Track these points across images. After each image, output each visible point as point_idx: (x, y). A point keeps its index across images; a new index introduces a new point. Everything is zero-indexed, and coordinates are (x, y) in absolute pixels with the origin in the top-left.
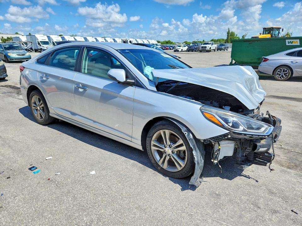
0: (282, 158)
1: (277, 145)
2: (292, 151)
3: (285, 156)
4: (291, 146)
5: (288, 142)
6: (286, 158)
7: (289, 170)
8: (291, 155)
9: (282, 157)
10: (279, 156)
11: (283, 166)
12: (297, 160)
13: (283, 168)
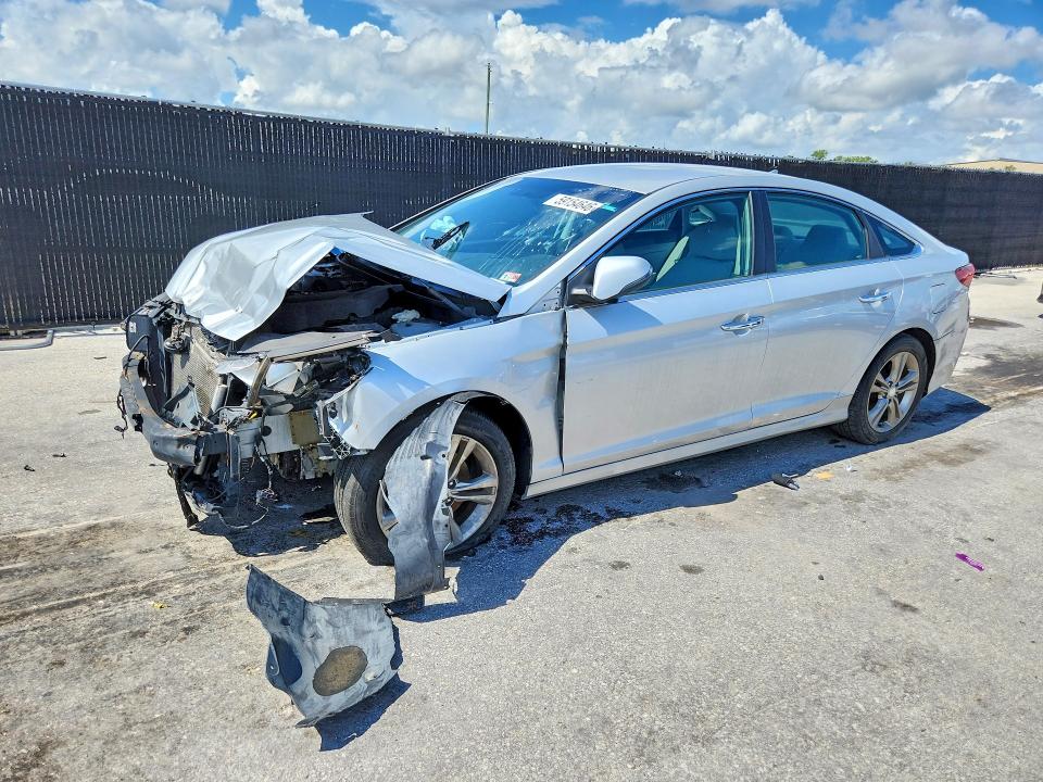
0: (129, 547)
1: (176, 598)
2: (103, 597)
3: (120, 559)
4: (113, 628)
5: (138, 649)
6: (112, 555)
7: (92, 522)
8: (101, 576)
9: (127, 553)
10: (140, 552)
11: (113, 525)
12: (75, 566)
13: (111, 519)
